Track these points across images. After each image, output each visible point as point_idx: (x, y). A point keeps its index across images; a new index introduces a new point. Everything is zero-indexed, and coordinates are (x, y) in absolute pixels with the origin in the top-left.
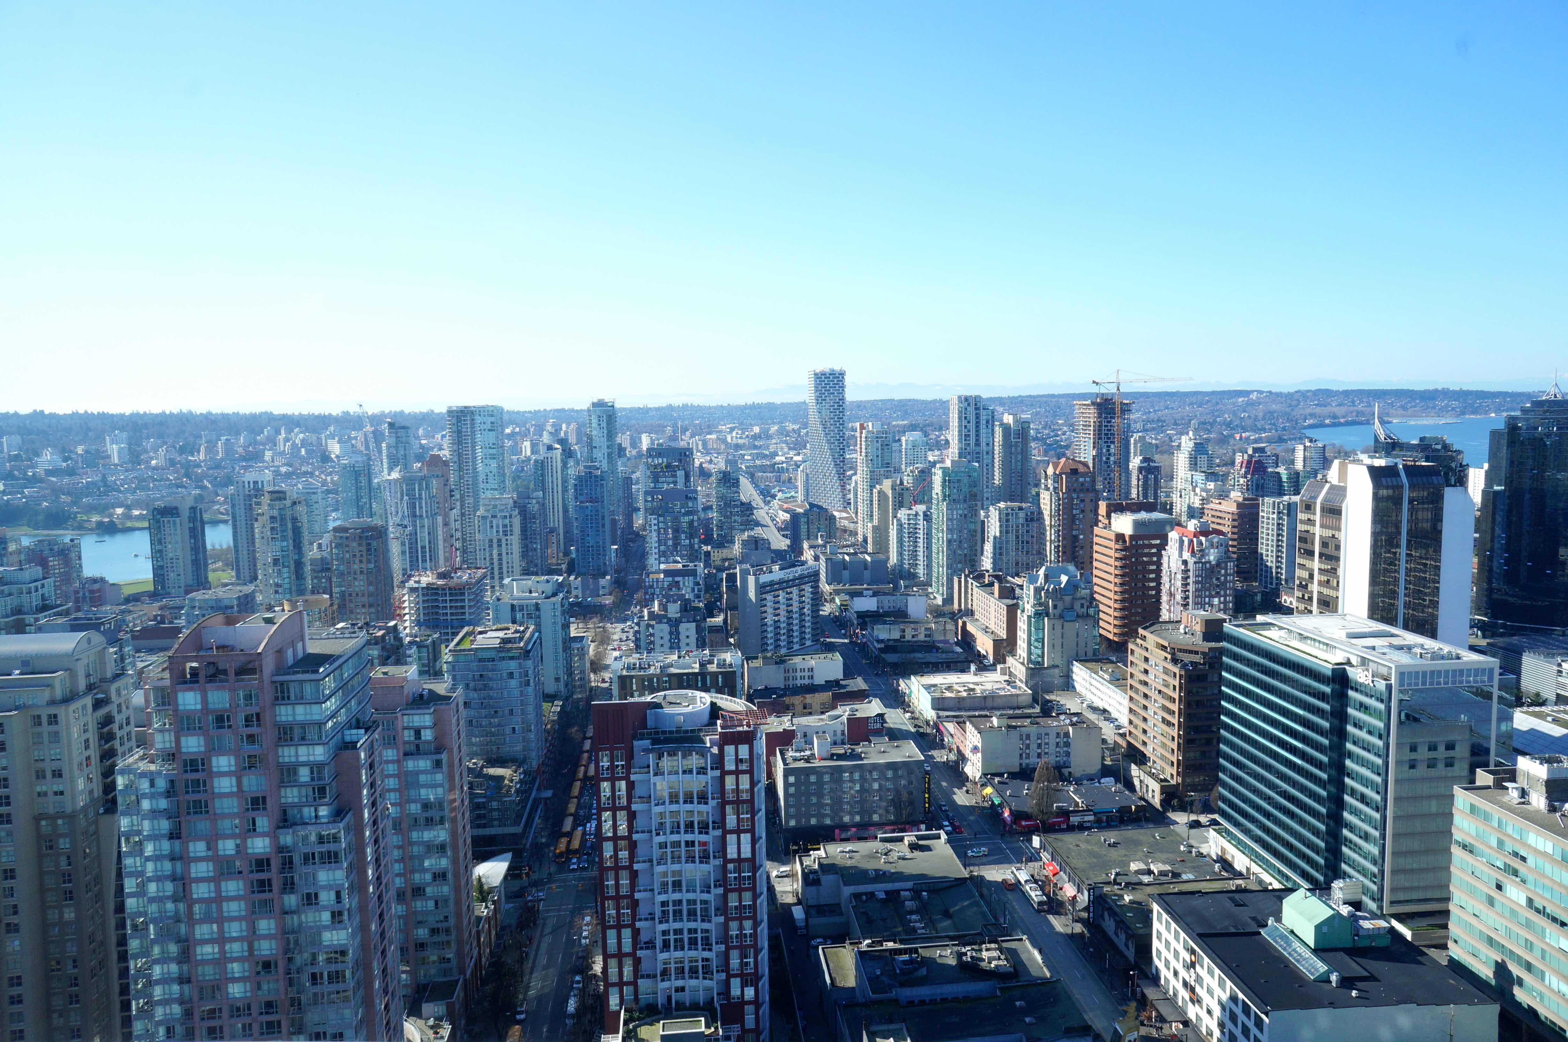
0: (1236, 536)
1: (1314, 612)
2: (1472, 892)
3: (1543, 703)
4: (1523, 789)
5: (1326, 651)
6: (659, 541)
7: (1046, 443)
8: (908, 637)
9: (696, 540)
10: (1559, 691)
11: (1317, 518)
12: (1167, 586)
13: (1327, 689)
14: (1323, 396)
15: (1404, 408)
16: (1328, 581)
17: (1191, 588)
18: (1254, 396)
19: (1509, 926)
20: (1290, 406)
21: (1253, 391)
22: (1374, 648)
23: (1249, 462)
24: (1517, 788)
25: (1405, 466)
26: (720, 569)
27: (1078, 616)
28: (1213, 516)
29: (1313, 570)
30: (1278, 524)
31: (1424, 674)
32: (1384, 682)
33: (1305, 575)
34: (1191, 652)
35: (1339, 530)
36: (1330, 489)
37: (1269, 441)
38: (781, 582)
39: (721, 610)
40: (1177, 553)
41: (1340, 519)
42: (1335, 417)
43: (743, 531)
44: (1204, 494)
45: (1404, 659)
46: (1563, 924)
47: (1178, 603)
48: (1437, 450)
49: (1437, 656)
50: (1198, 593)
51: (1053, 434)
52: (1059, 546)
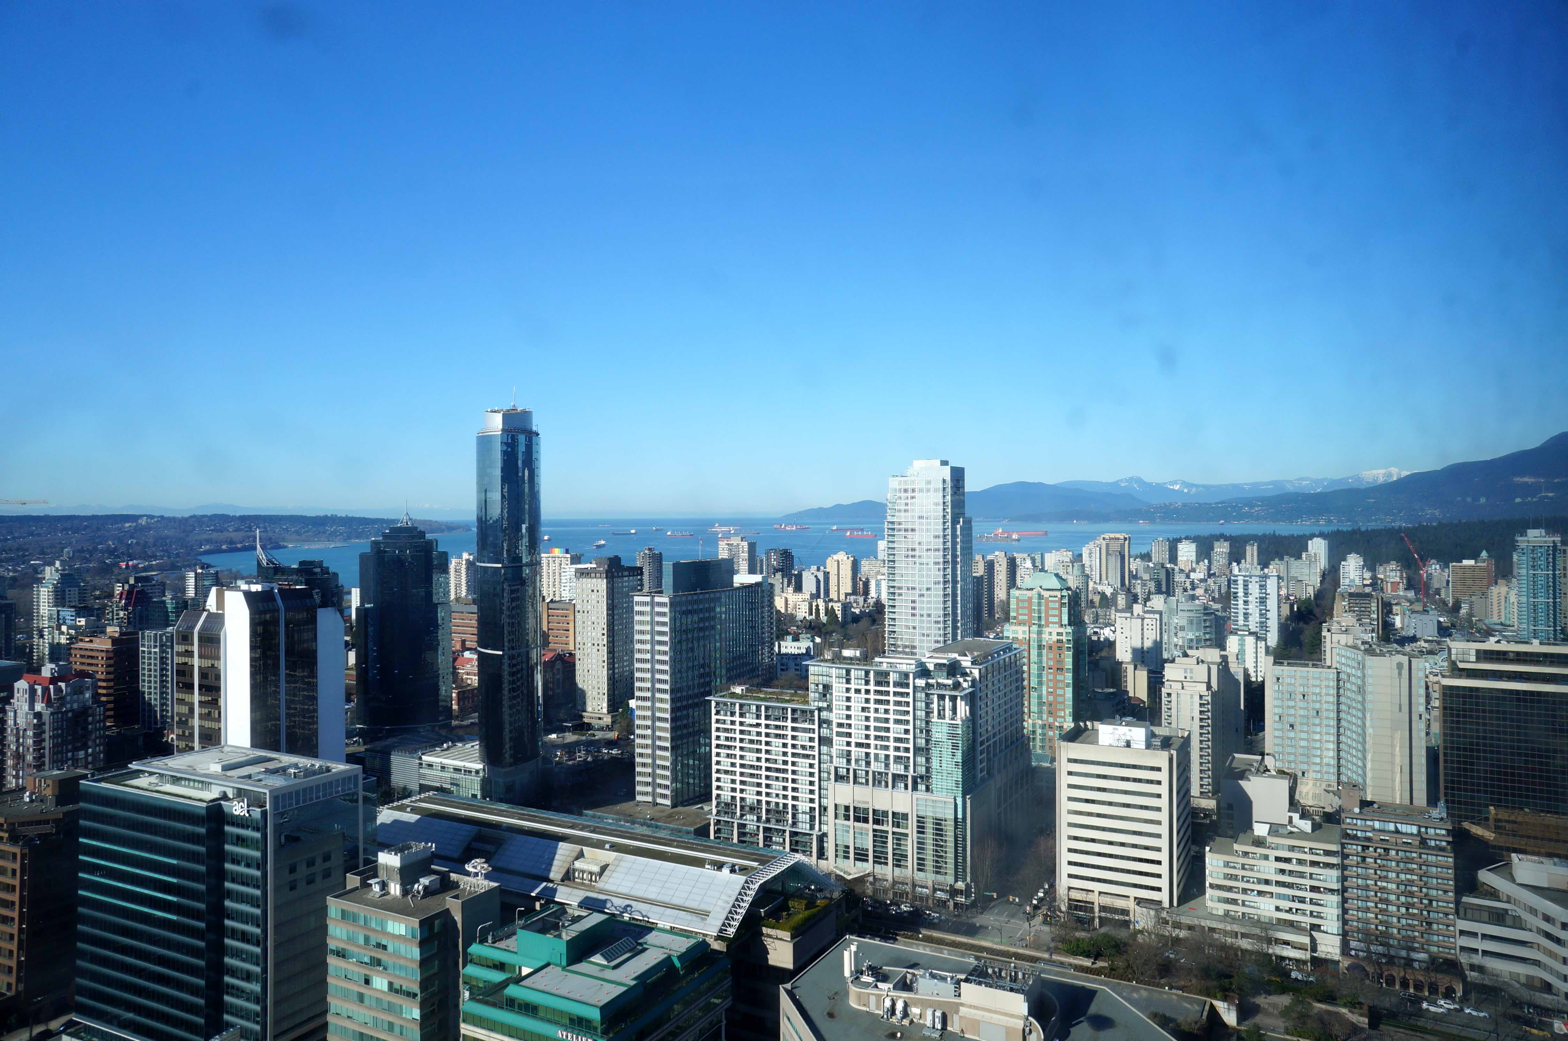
0: (112, 676)
1: (197, 748)
2: (345, 995)
3: (409, 795)
4: (383, 881)
5: (202, 789)
10: (421, 782)
11: (196, 648)
12: (13, 747)
13: (202, 830)
14: (220, 521)
15: (297, 533)
16: (210, 712)
17: (47, 744)
18: (143, 521)
19: (376, 1015)
20: (184, 531)
21: (141, 516)
22: (249, 777)
23: (130, 593)
24: (378, 883)
28: (82, 656)
29: (193, 704)
30: (162, 658)
31: (297, 793)
32: (259, 810)
33: (185, 709)
34: (38, 823)
35: (219, 659)
36: (207, 617)
37: (160, 568)
40: (26, 707)
41: (219, 648)
42: (231, 542)
44: (72, 632)
45: (278, 782)
46: (415, 995)
47: (29, 766)
48: (315, 574)
49: (309, 772)
50: (57, 750)
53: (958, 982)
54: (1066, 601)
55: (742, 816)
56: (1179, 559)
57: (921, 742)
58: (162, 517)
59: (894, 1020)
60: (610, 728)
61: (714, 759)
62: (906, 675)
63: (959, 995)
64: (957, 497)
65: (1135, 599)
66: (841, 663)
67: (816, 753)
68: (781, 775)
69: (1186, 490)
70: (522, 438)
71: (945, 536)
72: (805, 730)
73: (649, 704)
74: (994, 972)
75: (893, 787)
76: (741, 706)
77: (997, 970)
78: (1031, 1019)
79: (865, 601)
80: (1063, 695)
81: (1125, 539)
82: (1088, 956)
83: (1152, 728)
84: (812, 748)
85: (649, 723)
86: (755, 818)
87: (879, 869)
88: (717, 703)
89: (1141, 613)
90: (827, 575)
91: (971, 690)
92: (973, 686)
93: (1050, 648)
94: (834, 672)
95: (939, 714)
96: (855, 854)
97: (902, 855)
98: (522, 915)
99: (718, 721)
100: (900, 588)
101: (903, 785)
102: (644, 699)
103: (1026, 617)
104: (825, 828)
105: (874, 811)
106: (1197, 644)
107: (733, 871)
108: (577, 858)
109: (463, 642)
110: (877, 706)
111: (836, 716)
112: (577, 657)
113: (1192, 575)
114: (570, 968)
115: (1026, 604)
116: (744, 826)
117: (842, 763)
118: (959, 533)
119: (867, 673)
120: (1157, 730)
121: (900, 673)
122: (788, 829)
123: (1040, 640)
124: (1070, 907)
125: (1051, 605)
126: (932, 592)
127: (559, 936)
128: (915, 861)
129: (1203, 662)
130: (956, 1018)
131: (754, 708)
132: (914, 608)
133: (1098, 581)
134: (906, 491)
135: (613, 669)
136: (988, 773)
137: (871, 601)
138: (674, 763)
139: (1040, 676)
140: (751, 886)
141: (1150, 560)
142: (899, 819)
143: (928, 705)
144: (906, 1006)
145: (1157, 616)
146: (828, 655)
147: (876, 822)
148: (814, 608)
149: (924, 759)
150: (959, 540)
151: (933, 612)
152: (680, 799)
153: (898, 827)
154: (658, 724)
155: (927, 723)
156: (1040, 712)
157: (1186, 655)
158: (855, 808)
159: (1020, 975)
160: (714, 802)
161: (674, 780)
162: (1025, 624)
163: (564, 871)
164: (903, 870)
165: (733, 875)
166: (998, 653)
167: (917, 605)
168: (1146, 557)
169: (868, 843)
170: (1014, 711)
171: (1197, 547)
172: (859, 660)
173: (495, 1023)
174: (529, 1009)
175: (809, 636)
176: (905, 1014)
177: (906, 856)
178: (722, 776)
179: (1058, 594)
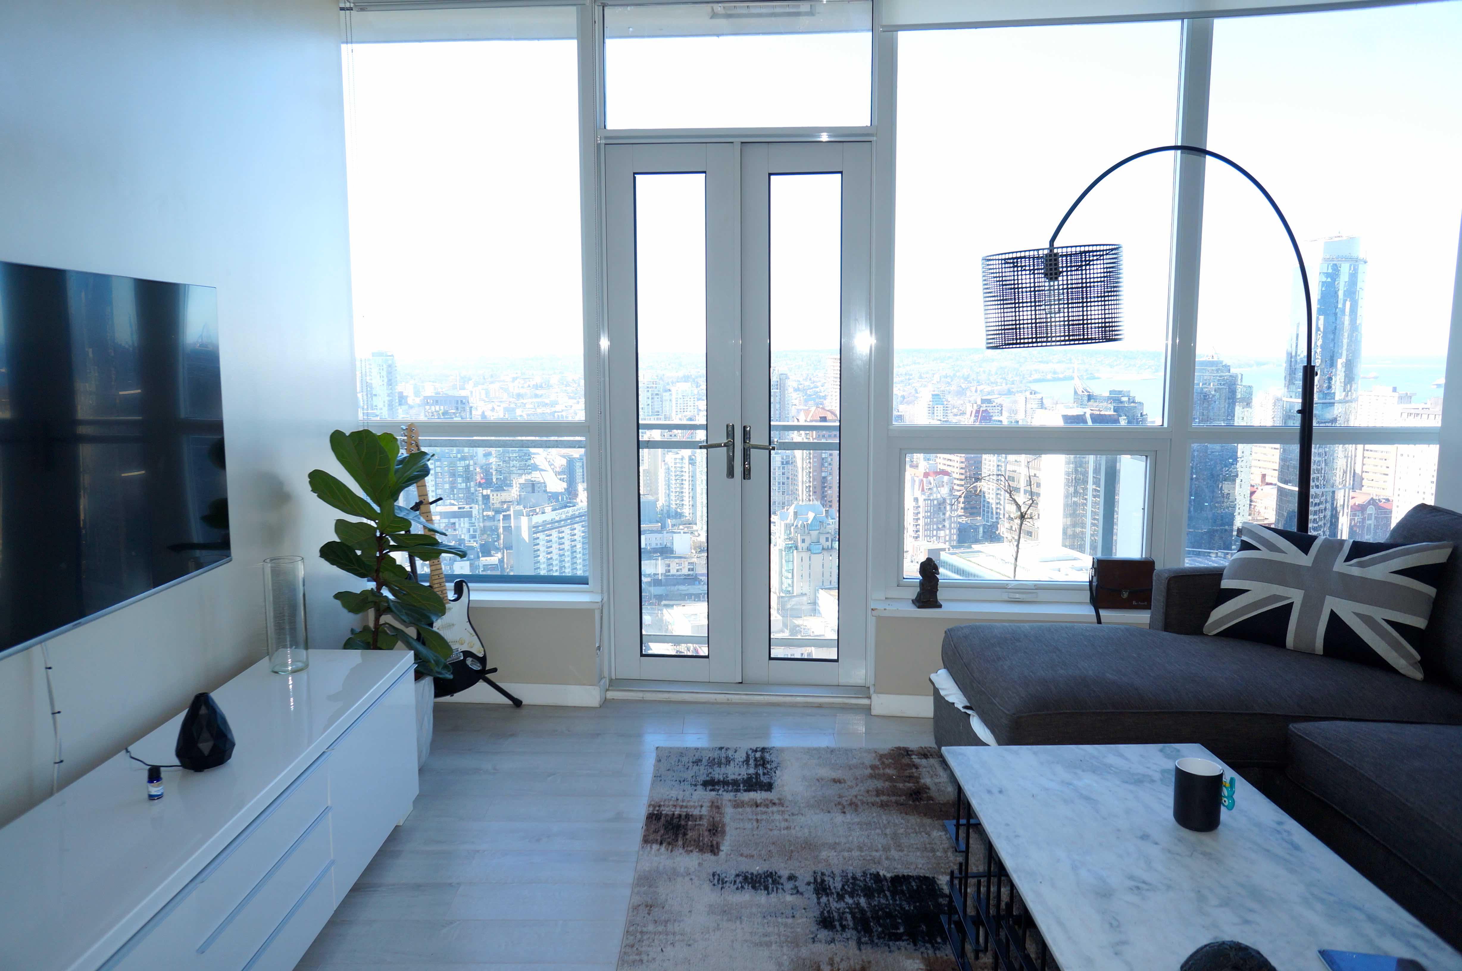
0: (963, 477)
6: (436, 485)
7: (806, 394)
8: (673, 571)
9: (472, 484)
15: (1110, 365)
17: (920, 522)
25: (1092, 415)
26: (498, 512)
27: (823, 549)
37: (1000, 393)
38: (553, 522)
39: (498, 549)
43: (521, 475)
48: (1123, 401)
50: (927, 527)
51: (812, 385)
52: (810, 486)
70: (1345, 269)
109: (1263, 476)
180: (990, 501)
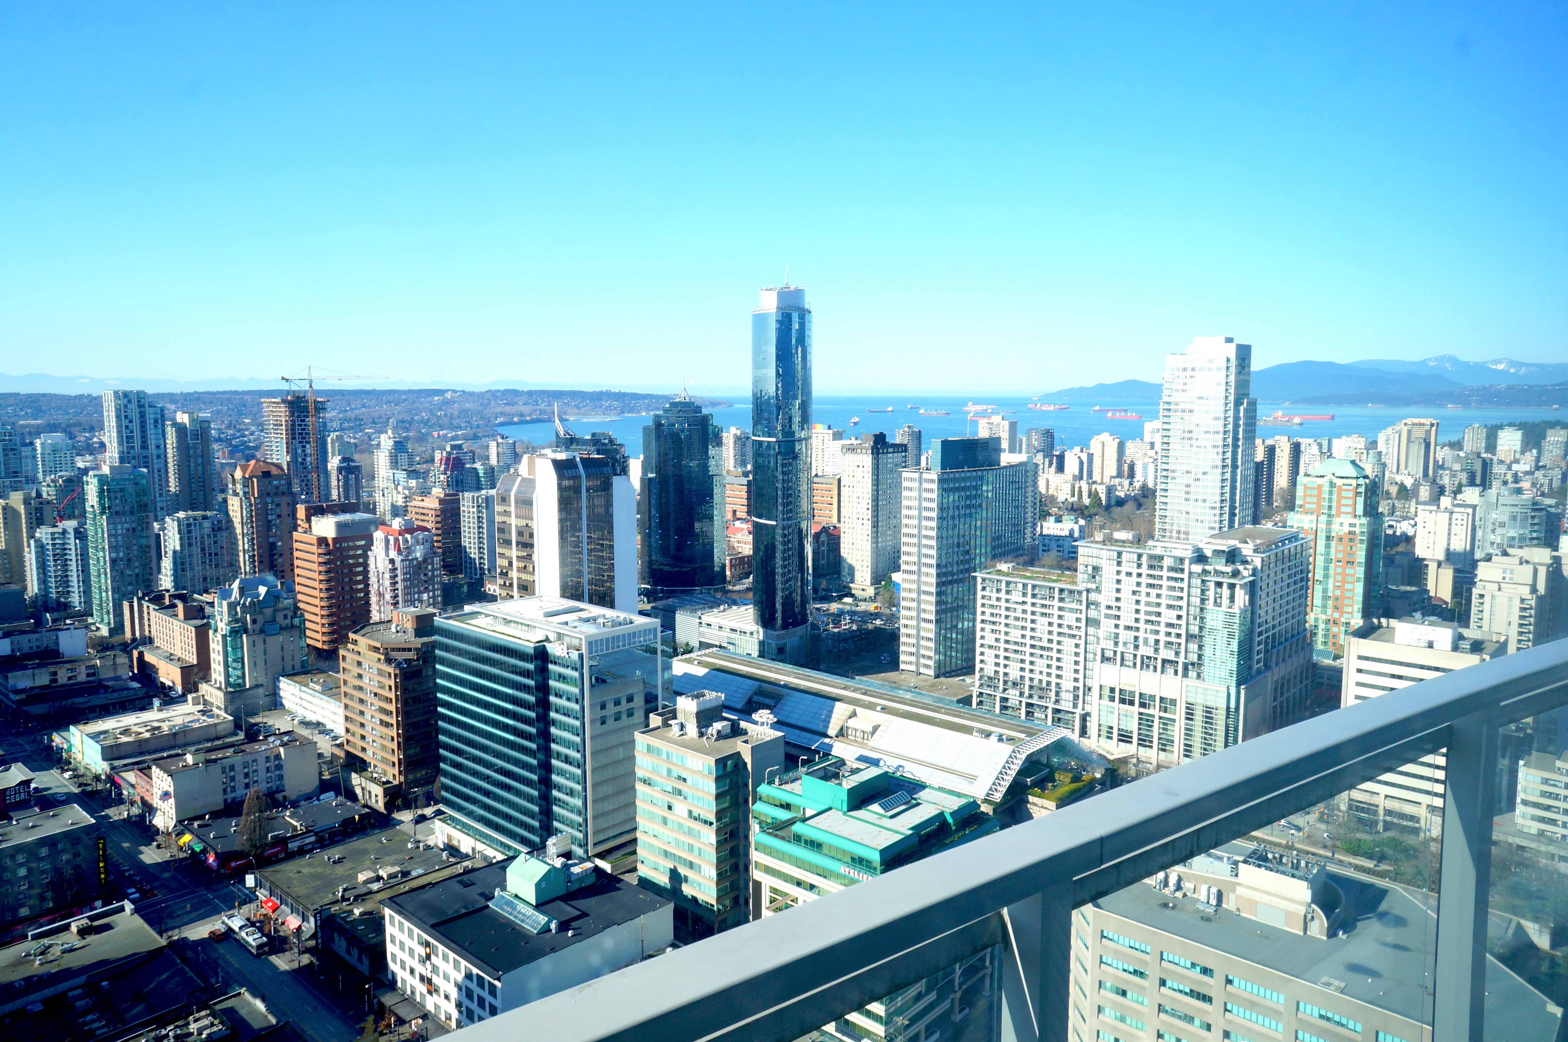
0: (440, 532)
1: (516, 597)
2: (652, 817)
3: (691, 651)
4: (682, 723)
5: (528, 631)
7: (231, 445)
8: (62, 680)
10: (701, 639)
11: (512, 509)
12: (376, 586)
13: (531, 667)
14: (510, 396)
15: (577, 407)
16: (525, 567)
17: (400, 586)
18: (448, 395)
19: (678, 837)
20: (482, 405)
21: (447, 391)
22: (567, 623)
23: (448, 459)
24: (677, 724)
25: (581, 459)
27: (281, 628)
28: (417, 513)
29: (511, 558)
30: (479, 517)
31: (607, 640)
32: (577, 653)
33: (505, 563)
34: (404, 650)
35: (532, 519)
36: (521, 482)
37: (466, 438)
40: (383, 552)
41: (532, 509)
42: (522, 415)
44: (407, 492)
45: (591, 630)
46: (711, 824)
47: (388, 603)
48: (605, 444)
49: (616, 623)
50: (407, 591)
51: (238, 434)
52: (254, 556)
53: (1236, 863)
54: (1362, 489)
55: (1005, 690)
56: (1499, 448)
57: (1194, 630)
58: (463, 391)
59: (1166, 891)
60: (873, 600)
61: (979, 634)
62: (1182, 560)
63: (1237, 875)
64: (1242, 377)
65: (1442, 491)
66: (1111, 545)
67: (1083, 634)
68: (1045, 653)
69: (1512, 370)
70: (795, 317)
71: (1226, 418)
72: (1072, 610)
73: (915, 577)
74: (1275, 858)
75: (1162, 672)
76: (1008, 583)
77: (1277, 855)
78: (1314, 906)
79: (1131, 484)
80: (1353, 590)
81: (1432, 425)
82: (1370, 857)
83: (1461, 630)
84: (1078, 628)
85: (914, 595)
86: (1018, 693)
87: (1143, 752)
88: (984, 580)
89: (1449, 507)
90: (1090, 457)
91: (1251, 578)
92: (1253, 575)
93: (1341, 539)
94: (1104, 554)
95: (1215, 602)
96: (1119, 735)
97: (1168, 740)
98: (804, 762)
99: (983, 597)
100: (1174, 471)
101: (1172, 671)
102: (910, 572)
103: (1314, 506)
104: (1088, 708)
105: (1141, 694)
106: (1522, 542)
107: (1000, 739)
108: (850, 717)
109: (734, 512)
110: (1149, 590)
111: (1105, 598)
112: (842, 530)
113: (1515, 467)
114: (850, 813)
115: (1315, 492)
116: (1006, 700)
117: (1110, 645)
118: (1242, 415)
119: (1140, 556)
120: (1466, 632)
121: (1175, 558)
122: (1051, 706)
123: (1329, 531)
124: (1350, 807)
125: (1344, 494)
126: (1209, 477)
127: (840, 784)
128: (1182, 747)
129: (1527, 562)
130: (1232, 896)
131: (1020, 586)
132: (1188, 493)
133: (1395, 470)
134: (1185, 370)
135: (877, 542)
136: (1266, 665)
137: (1137, 485)
138: (938, 634)
139: (1326, 568)
140: (1018, 756)
141: (1461, 449)
142: (1166, 704)
143: (1203, 592)
144: (1180, 879)
145: (1470, 511)
146: (1099, 536)
147: (1143, 705)
148: (1077, 489)
149: (1196, 646)
150: (1241, 423)
151: (1208, 498)
152: (942, 670)
153: (1165, 711)
154: (923, 597)
155: (1202, 609)
156: (1324, 606)
157: (1505, 554)
158: (1121, 690)
159: (1303, 864)
160: (977, 675)
161: (937, 652)
162: (1312, 513)
163: (838, 728)
164: (1169, 755)
165: (1000, 744)
166: (1283, 541)
167: (1192, 489)
168: (1457, 445)
169: (1133, 726)
170: (1296, 603)
171: (1523, 435)
172: (1132, 543)
173: (783, 853)
174: (815, 845)
175: (1073, 517)
176: (1179, 887)
177: (1173, 741)
178: (986, 650)
179: (1354, 482)
180: (472, 556)
